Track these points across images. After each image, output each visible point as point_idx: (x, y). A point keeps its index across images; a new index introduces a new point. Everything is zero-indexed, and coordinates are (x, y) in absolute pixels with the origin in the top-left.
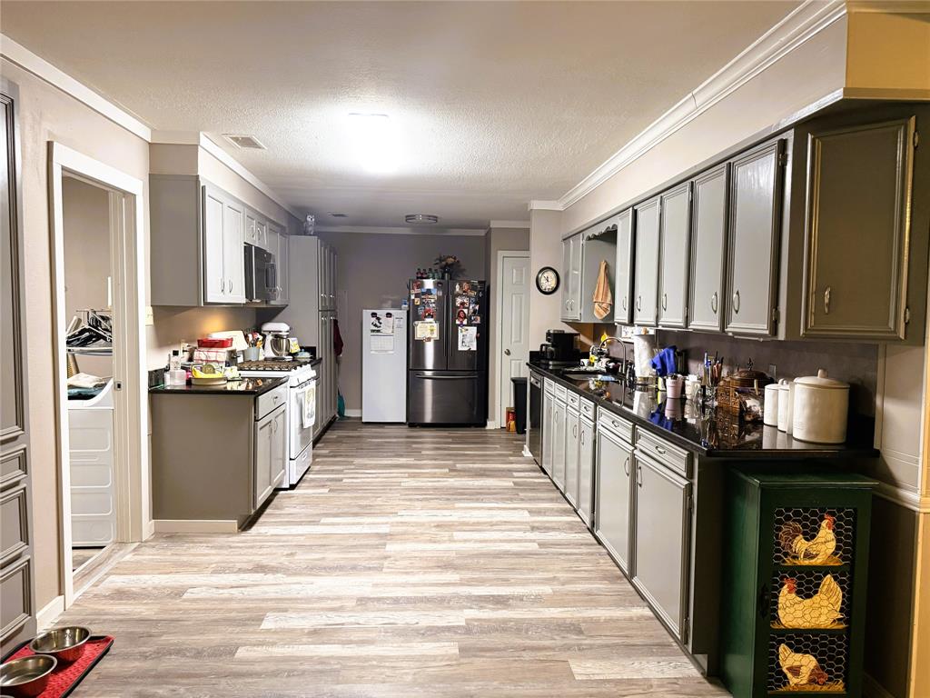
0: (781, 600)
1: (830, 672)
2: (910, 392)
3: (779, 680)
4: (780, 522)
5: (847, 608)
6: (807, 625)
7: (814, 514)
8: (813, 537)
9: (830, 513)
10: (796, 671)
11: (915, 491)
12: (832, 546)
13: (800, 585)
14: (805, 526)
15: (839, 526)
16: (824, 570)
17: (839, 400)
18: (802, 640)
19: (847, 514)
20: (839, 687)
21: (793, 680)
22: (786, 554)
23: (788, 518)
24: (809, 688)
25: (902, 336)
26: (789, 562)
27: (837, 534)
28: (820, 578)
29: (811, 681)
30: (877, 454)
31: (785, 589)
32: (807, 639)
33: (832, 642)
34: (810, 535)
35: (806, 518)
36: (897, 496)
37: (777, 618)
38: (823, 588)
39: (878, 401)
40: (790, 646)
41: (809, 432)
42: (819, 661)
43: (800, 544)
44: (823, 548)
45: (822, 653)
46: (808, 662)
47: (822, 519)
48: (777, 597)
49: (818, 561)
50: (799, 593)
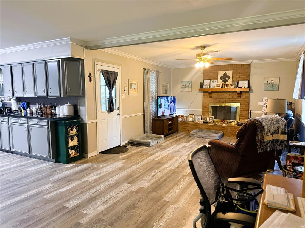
0: (69, 142)
1: (77, 152)
2: (84, 105)
3: (70, 156)
4: (68, 128)
5: (78, 141)
6: (73, 145)
7: (73, 126)
8: (73, 130)
9: (75, 126)
10: (72, 153)
11: (86, 120)
12: (76, 131)
13: (71, 139)
14: (71, 128)
15: (76, 128)
16: (75, 135)
17: (72, 108)
18: (72, 148)
19: (77, 125)
20: (78, 154)
21: (72, 155)
22: (69, 134)
23: (69, 127)
24: (74, 156)
25: (82, 96)
26: (70, 135)
27: (76, 129)
28: (74, 137)
29: (74, 154)
30: (79, 116)
31: (69, 140)
32: (73, 147)
33: (77, 147)
34: (72, 130)
35: (71, 127)
36: (84, 122)
37: (68, 145)
38: (75, 138)
39: (79, 107)
40: (71, 149)
41: (68, 114)
42: (75, 151)
43: (71, 132)
44: (74, 132)
45: (76, 149)
46: (73, 151)
47: (74, 127)
48: (68, 141)
49: (74, 134)
50: (71, 140)
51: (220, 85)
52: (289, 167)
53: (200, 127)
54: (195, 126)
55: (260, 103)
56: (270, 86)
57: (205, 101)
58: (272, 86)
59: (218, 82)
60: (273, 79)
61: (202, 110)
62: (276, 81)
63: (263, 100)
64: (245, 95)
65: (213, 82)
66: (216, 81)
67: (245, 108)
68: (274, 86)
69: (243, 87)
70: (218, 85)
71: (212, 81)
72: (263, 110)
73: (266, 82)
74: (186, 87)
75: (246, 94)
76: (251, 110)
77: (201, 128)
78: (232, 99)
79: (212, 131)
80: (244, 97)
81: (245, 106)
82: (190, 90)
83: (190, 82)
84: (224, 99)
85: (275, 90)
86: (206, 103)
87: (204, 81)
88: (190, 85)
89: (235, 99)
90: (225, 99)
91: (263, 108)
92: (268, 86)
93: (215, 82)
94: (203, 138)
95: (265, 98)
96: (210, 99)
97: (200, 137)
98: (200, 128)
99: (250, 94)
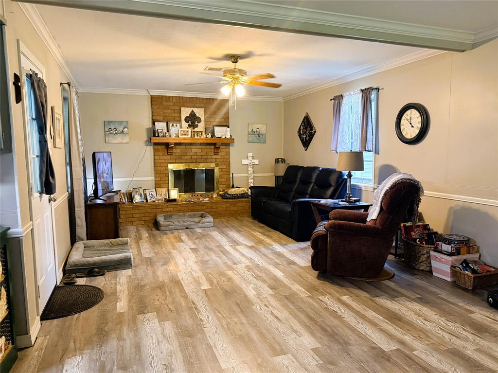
51: (188, 131)
52: (418, 240)
53: (164, 210)
54: (154, 210)
55: (245, 162)
56: (256, 137)
57: (160, 161)
58: (258, 137)
59: (181, 128)
60: (259, 126)
61: (153, 178)
62: (263, 129)
63: (248, 157)
64: (224, 150)
65: (173, 125)
66: (178, 125)
67: (225, 170)
68: (261, 136)
69: (224, 137)
70: (184, 131)
71: (171, 124)
72: (249, 173)
73: (250, 130)
74: (116, 133)
75: (226, 148)
76: (233, 174)
77: (167, 212)
78: (205, 157)
79: (189, 213)
80: (223, 154)
81: (225, 167)
82: (126, 139)
83: (125, 124)
84: (193, 157)
85: (262, 142)
86: (162, 165)
87: (156, 124)
88: (126, 130)
89: (209, 157)
90: (195, 157)
91: (250, 169)
92: (253, 136)
93: (176, 125)
94: (187, 228)
95: (250, 155)
96: (169, 157)
97: (181, 228)
98: (164, 212)
99: (230, 147)
